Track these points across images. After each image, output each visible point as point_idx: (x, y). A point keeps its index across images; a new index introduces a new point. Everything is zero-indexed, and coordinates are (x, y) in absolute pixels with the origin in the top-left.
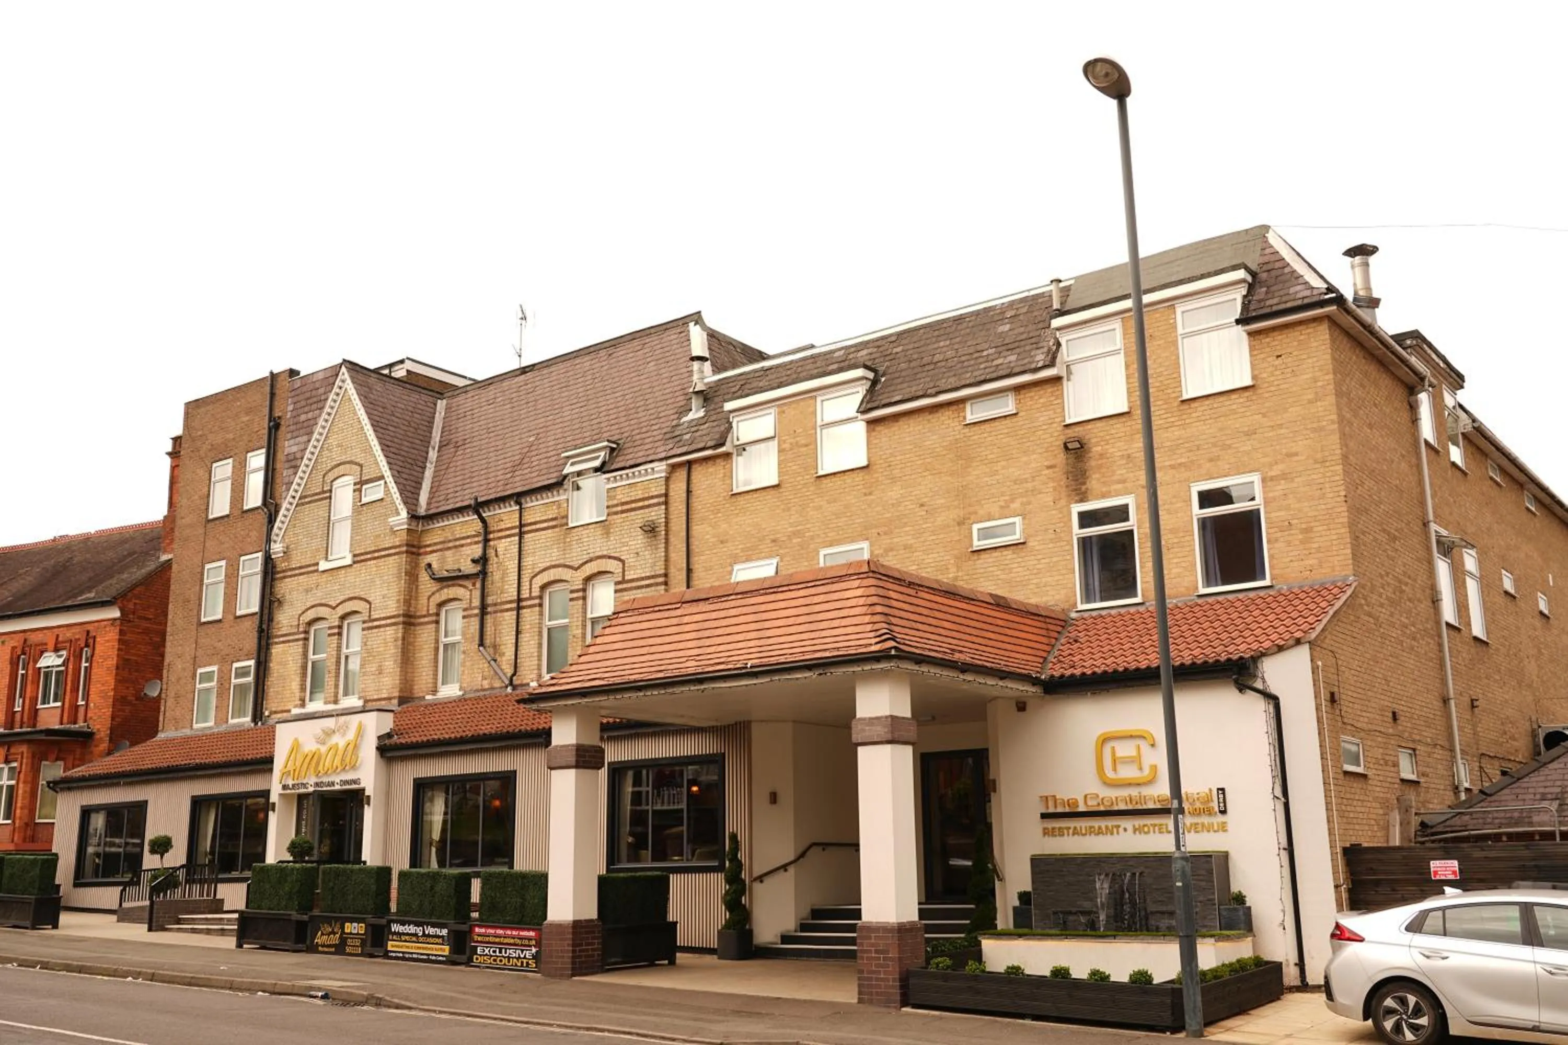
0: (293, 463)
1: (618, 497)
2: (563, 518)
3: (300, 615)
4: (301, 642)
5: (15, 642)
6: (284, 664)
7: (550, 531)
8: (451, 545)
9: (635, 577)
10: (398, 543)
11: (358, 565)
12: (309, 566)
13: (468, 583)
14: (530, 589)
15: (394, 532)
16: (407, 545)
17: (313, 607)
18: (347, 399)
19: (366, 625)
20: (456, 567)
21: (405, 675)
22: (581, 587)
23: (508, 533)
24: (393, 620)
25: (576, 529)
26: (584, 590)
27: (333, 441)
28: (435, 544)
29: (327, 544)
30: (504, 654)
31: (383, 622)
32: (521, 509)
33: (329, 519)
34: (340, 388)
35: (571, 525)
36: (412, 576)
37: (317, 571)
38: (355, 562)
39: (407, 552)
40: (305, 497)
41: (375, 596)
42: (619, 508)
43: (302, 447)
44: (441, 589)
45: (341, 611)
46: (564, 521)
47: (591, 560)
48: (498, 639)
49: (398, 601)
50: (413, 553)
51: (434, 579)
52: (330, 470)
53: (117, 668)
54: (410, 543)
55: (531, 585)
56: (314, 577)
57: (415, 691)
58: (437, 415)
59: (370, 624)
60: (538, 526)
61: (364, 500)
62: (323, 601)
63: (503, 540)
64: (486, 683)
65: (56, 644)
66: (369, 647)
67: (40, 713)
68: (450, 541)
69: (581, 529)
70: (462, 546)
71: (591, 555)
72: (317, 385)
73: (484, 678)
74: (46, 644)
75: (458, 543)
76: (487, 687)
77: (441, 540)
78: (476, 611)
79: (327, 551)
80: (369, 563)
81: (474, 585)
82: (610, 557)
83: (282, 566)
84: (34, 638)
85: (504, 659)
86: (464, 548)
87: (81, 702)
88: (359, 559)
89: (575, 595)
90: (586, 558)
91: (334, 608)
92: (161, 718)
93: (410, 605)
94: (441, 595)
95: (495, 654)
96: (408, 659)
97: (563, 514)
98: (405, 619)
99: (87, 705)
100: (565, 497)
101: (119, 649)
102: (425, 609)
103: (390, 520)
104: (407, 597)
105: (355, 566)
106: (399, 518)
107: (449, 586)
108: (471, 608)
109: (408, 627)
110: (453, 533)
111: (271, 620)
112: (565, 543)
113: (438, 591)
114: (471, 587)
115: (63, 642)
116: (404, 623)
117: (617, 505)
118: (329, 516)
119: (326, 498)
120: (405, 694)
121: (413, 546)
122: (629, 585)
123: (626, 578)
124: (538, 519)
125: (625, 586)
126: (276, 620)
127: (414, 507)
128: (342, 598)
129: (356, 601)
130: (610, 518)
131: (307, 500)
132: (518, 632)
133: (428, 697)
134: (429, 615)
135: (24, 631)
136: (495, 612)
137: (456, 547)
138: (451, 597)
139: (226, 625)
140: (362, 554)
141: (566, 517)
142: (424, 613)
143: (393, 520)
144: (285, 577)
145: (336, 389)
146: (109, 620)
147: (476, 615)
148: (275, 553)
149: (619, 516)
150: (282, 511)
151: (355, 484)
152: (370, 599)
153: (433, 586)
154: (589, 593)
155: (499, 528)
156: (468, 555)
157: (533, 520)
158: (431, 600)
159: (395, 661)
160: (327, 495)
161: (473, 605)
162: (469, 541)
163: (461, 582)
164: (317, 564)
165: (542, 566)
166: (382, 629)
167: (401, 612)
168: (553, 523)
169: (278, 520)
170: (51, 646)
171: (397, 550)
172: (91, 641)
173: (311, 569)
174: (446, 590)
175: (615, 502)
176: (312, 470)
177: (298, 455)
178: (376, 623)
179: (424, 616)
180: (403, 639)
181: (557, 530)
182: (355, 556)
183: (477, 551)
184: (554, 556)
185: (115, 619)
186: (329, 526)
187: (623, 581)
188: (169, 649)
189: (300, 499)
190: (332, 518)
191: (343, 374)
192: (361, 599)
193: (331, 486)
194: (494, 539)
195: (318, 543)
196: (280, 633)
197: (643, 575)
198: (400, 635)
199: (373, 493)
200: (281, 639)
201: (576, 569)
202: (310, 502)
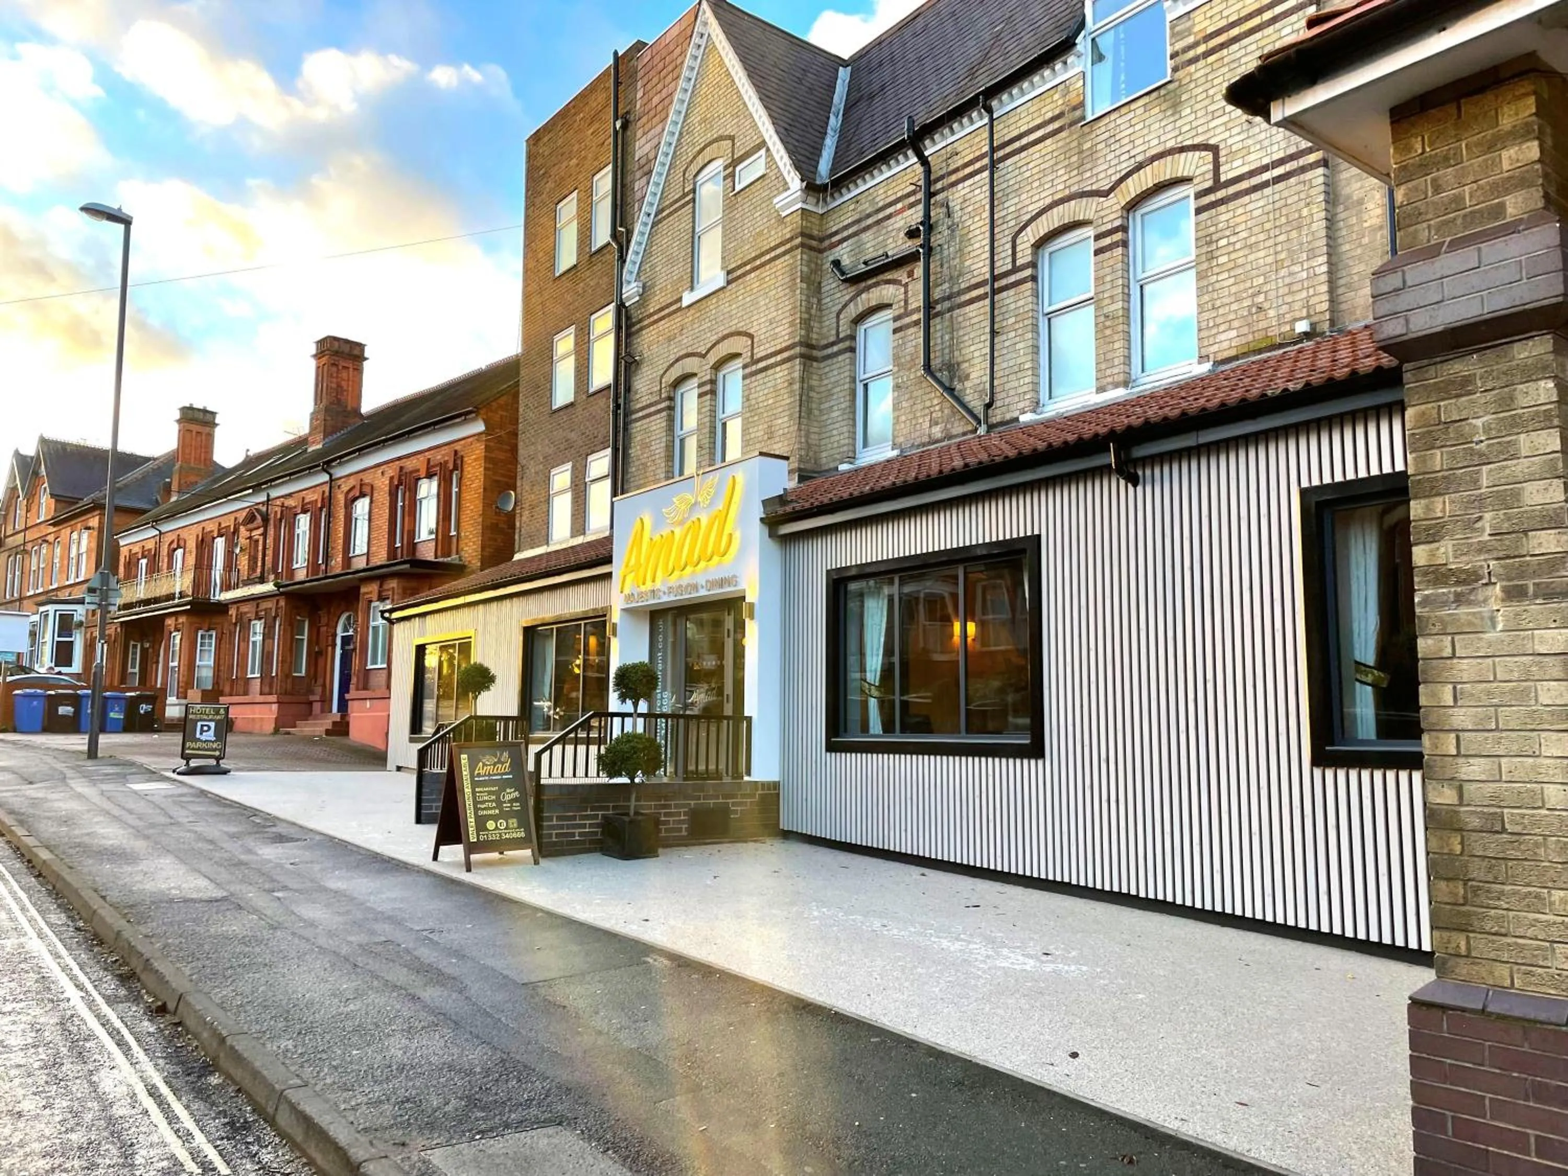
0: (646, 169)
1: (1196, 29)
2: (1075, 108)
3: (662, 376)
4: (664, 414)
5: (391, 471)
6: (646, 446)
7: (1049, 142)
8: (870, 221)
9: (1246, 169)
10: (788, 236)
11: (734, 285)
12: (671, 304)
13: (901, 275)
14: (1014, 253)
15: (781, 220)
16: (802, 234)
17: (677, 360)
18: (710, 47)
19: (748, 370)
20: (881, 252)
21: (807, 436)
22: (1117, 223)
23: (968, 171)
24: (786, 355)
25: (1106, 120)
26: (1124, 229)
27: (695, 119)
28: (846, 227)
29: (692, 267)
30: (967, 377)
31: (772, 360)
32: (992, 120)
33: (693, 231)
34: (702, 36)
35: (1090, 118)
36: (813, 284)
37: (680, 309)
38: (729, 283)
39: (802, 245)
40: (663, 210)
41: (758, 327)
42: (1202, 49)
43: (655, 141)
44: (859, 294)
45: (712, 358)
46: (1078, 113)
47: (1139, 167)
48: (956, 353)
49: (792, 324)
50: (811, 248)
51: (844, 281)
52: (692, 162)
53: (485, 489)
54: (807, 232)
55: (1014, 247)
56: (678, 318)
57: (824, 461)
58: (839, 81)
59: (754, 368)
60: (1024, 141)
61: (738, 188)
62: (690, 350)
63: (960, 186)
64: (937, 432)
65: (428, 469)
66: (753, 402)
67: (419, 546)
68: (869, 216)
69: (1113, 116)
70: (889, 217)
71: (1140, 158)
72: (672, 47)
73: (933, 423)
74: (418, 471)
75: (881, 215)
76: (939, 435)
77: (856, 217)
78: (920, 316)
79: (692, 277)
80: (748, 278)
81: (910, 274)
82: (1182, 150)
83: (636, 315)
84: (409, 465)
85: (968, 384)
86: (892, 220)
87: (453, 533)
88: (733, 276)
89: (1107, 241)
90: (1126, 166)
91: (703, 356)
92: (517, 537)
93: (809, 329)
94: (856, 305)
95: (951, 379)
96: (810, 412)
97: (1075, 102)
98: (804, 350)
99: (458, 533)
100: (1077, 70)
101: (485, 469)
102: (834, 332)
103: (775, 201)
104: (805, 316)
105: (730, 287)
106: (789, 192)
107: (868, 288)
108: (907, 314)
109: (808, 362)
110: (873, 202)
111: (628, 389)
112: (1081, 152)
113: (851, 300)
114: (905, 280)
115: (434, 466)
116: (802, 356)
117: (1196, 44)
118: (694, 228)
119: (687, 203)
120: (809, 466)
121: (811, 237)
122: (1232, 190)
123: (1223, 178)
124: (1024, 129)
125: (1220, 194)
126: (633, 389)
127: (811, 175)
128: (714, 338)
129: (731, 339)
130: (1180, 74)
131: (664, 214)
132: (993, 333)
133: (843, 467)
134: (839, 341)
135: (399, 459)
136: (950, 310)
137: (878, 222)
138: (873, 303)
139: (579, 409)
140: (739, 267)
141: (1082, 105)
142: (832, 339)
143: (780, 201)
144: (641, 329)
145: (696, 39)
146: (474, 435)
147: (917, 323)
148: (629, 298)
149: (1202, 63)
150: (635, 238)
151: (726, 168)
152: (751, 331)
153: (848, 292)
154: (1135, 234)
155: (951, 168)
156: (899, 229)
157: (1015, 133)
158: (842, 316)
159: (791, 415)
160: (690, 198)
161: (912, 306)
162: (899, 206)
163: (888, 276)
164: (680, 299)
165: (1034, 208)
166: (770, 372)
167: (797, 339)
168: (1056, 125)
169: (630, 252)
170: (423, 473)
171: (788, 246)
172: (459, 462)
173: (673, 308)
174: (864, 296)
175: (1191, 40)
176: (669, 170)
177: (651, 156)
178: (761, 365)
179: (833, 344)
180: (802, 380)
181: (1063, 134)
182: (729, 273)
183: (915, 216)
184: (1061, 183)
185: (480, 434)
186: (693, 242)
187: (1217, 185)
188: (522, 452)
189: (656, 216)
190: (697, 230)
191: (704, 12)
192: (739, 333)
193: (695, 184)
194: (943, 190)
195: (681, 269)
196: (639, 406)
197: (1266, 161)
198: (796, 375)
199: (751, 171)
200: (640, 414)
201: (1106, 194)
202: (669, 215)
